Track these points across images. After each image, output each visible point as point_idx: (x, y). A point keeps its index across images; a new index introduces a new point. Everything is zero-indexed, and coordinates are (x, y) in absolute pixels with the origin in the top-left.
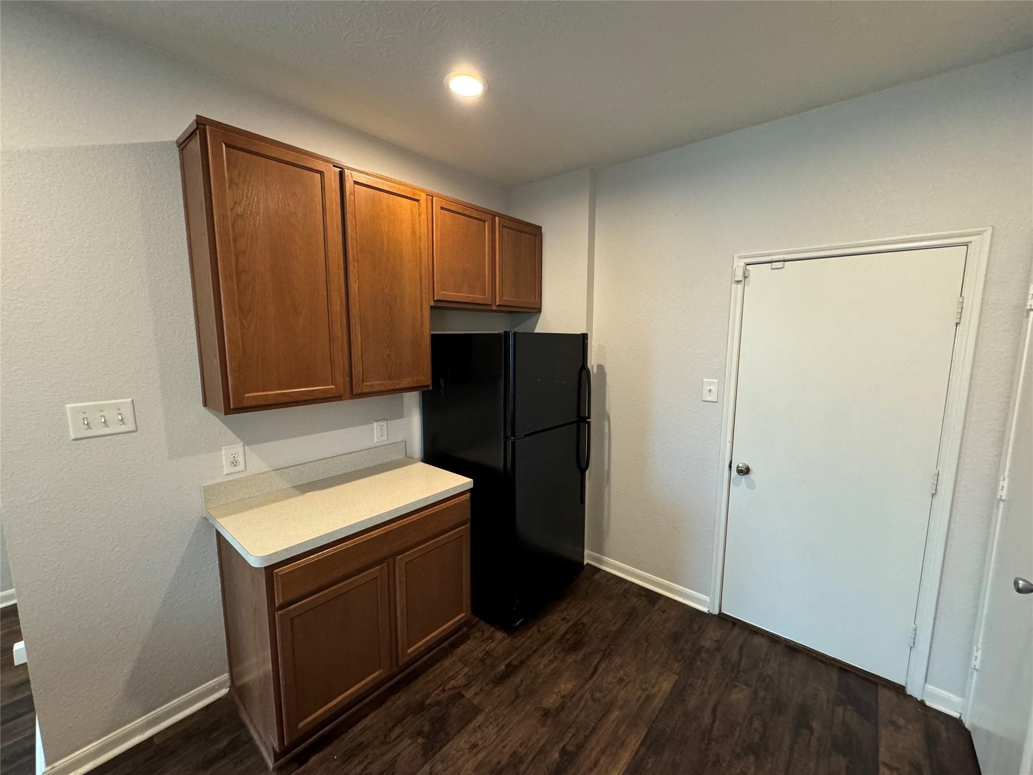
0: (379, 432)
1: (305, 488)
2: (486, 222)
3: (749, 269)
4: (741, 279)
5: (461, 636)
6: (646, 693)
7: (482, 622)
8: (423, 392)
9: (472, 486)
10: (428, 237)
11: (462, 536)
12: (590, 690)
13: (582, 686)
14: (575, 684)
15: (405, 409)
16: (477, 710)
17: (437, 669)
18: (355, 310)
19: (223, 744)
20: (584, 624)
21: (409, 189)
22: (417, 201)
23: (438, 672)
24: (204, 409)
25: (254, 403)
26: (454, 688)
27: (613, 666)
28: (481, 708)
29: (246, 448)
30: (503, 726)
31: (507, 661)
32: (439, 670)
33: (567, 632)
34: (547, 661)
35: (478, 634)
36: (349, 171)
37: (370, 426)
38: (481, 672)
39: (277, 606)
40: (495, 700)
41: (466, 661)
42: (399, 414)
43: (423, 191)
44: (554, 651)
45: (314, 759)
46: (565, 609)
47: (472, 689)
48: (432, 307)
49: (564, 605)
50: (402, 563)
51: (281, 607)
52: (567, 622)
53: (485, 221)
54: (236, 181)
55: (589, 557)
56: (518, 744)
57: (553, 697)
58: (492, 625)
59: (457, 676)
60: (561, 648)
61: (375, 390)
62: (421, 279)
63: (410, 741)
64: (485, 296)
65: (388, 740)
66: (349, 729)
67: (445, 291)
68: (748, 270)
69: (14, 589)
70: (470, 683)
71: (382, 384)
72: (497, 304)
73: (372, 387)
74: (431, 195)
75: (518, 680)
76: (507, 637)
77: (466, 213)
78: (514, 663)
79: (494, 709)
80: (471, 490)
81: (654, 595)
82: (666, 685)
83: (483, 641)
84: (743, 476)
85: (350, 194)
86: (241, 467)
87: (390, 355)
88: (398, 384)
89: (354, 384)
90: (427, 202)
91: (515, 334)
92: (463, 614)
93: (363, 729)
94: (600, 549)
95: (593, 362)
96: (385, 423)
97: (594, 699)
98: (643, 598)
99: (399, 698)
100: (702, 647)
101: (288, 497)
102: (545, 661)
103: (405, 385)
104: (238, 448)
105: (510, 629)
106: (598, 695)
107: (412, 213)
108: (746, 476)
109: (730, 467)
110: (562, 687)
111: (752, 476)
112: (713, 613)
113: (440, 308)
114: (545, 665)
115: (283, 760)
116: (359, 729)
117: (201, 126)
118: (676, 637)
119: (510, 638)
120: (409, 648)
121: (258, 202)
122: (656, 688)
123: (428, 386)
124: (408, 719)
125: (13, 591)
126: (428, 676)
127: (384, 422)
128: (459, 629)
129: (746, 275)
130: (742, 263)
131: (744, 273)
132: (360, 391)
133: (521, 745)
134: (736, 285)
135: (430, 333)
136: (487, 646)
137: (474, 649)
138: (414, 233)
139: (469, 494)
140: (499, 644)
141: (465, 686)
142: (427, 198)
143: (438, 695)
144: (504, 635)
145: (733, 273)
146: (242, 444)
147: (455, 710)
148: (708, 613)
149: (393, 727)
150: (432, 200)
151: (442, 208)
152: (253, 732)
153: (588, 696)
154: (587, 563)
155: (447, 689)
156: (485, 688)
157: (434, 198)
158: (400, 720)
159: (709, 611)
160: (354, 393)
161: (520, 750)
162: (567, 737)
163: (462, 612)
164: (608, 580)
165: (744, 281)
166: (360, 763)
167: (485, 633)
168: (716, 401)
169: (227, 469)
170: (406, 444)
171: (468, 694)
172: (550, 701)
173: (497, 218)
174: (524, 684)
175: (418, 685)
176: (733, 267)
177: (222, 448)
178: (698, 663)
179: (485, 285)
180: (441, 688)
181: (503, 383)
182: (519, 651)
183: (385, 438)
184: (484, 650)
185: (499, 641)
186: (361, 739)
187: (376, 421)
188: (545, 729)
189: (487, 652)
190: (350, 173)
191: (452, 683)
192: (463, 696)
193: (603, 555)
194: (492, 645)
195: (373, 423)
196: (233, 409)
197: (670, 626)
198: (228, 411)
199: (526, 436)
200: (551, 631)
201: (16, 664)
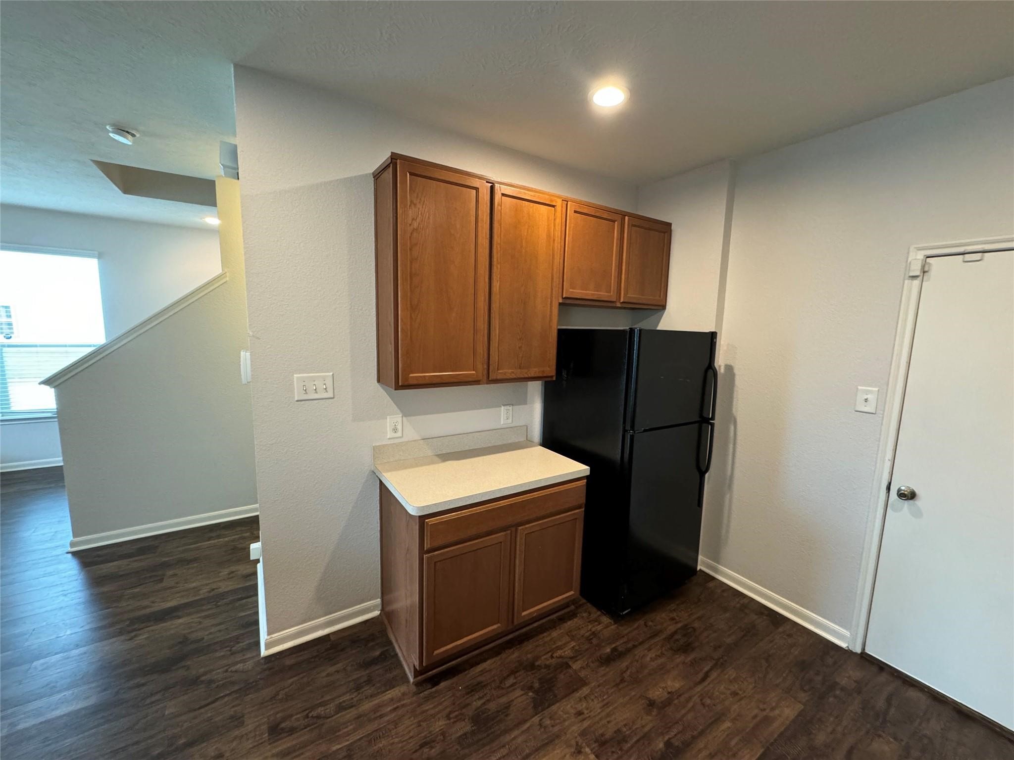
0: (505, 416)
1: (445, 457)
2: (616, 222)
3: (931, 262)
4: (918, 273)
5: (569, 612)
6: (765, 713)
7: (589, 605)
8: (546, 382)
9: (588, 473)
10: (561, 239)
11: (576, 519)
12: (699, 694)
13: (691, 688)
14: (682, 684)
15: (528, 398)
16: (583, 683)
17: (546, 637)
18: (495, 306)
19: (377, 653)
20: (694, 629)
21: (547, 197)
22: (554, 206)
23: (546, 639)
24: (377, 384)
25: (415, 382)
26: (561, 657)
27: (727, 676)
28: (587, 681)
29: (404, 418)
30: (607, 704)
31: (614, 646)
32: (549, 638)
33: (675, 633)
34: (653, 656)
35: (585, 615)
36: (499, 185)
37: (498, 409)
38: (587, 650)
39: (425, 549)
40: (600, 678)
41: (573, 636)
42: (523, 400)
43: (559, 197)
44: (662, 647)
45: (443, 684)
46: (674, 610)
47: (579, 662)
48: (560, 304)
49: (673, 606)
50: (523, 534)
51: (429, 551)
52: (676, 623)
53: (614, 221)
54: (415, 202)
55: (703, 563)
56: (622, 724)
57: (660, 691)
58: (599, 609)
59: (565, 648)
60: (669, 647)
61: (508, 377)
62: (552, 279)
63: (522, 692)
64: (610, 293)
65: (503, 686)
66: (472, 668)
67: (573, 289)
68: (929, 264)
69: (258, 505)
70: (576, 657)
71: (513, 372)
72: (622, 300)
73: (505, 374)
74: (566, 201)
75: (625, 664)
76: (613, 623)
77: (597, 214)
78: (620, 649)
79: (599, 686)
80: (587, 477)
81: (778, 616)
82: (788, 712)
83: (589, 622)
84: (906, 502)
85: (498, 205)
86: (399, 434)
87: (521, 347)
88: (526, 373)
89: (490, 371)
90: (562, 207)
91: (640, 330)
92: (572, 593)
93: (481, 671)
94: (716, 556)
95: (721, 361)
96: (511, 408)
97: (703, 704)
98: (765, 617)
99: (513, 653)
100: (836, 683)
101: (432, 463)
102: (652, 654)
103: (533, 375)
104: (398, 418)
105: (617, 617)
106: (708, 701)
107: (548, 218)
108: (911, 502)
109: (888, 488)
110: (669, 683)
111: (919, 502)
112: (853, 651)
113: (567, 304)
114: (651, 658)
115: (420, 678)
116: (480, 670)
117: (394, 161)
118: (803, 666)
119: (616, 625)
120: (524, 611)
121: (429, 218)
122: (777, 712)
123: (552, 377)
124: (520, 673)
125: (257, 505)
126: (538, 641)
127: (510, 406)
128: (567, 605)
129: (926, 269)
130: (920, 255)
131: (923, 267)
132: (495, 378)
133: (625, 725)
134: (910, 281)
135: (557, 327)
136: (593, 627)
137: (580, 627)
138: (549, 236)
139: (586, 480)
140: (605, 628)
141: (571, 658)
142: (562, 203)
143: (546, 659)
144: (610, 621)
145: (908, 266)
146: (401, 415)
147: (562, 676)
148: (846, 649)
149: (508, 676)
150: (567, 205)
151: (575, 212)
152: (398, 650)
153: (696, 699)
154: (700, 570)
155: (555, 656)
156: (592, 665)
157: (569, 202)
158: (513, 672)
159: (848, 647)
160: (490, 379)
161: (625, 729)
162: (673, 732)
163: (572, 590)
164: (723, 591)
165: (922, 277)
166: (480, 698)
167: (592, 615)
168: (874, 412)
169: (390, 434)
170: (527, 428)
171: (576, 666)
172: (657, 693)
173: (627, 218)
174: (629, 671)
175: (529, 646)
176: (907, 261)
177: (388, 417)
178: (831, 699)
179: (611, 282)
180: (550, 654)
181: (625, 377)
182: (625, 639)
183: (510, 421)
184: (590, 630)
185: (605, 625)
186: (480, 679)
187: (504, 405)
188: (649, 718)
189: (594, 632)
190: (500, 187)
191: (559, 653)
192: (570, 667)
193: (719, 564)
194: (599, 628)
195: (501, 407)
196: (402, 386)
197: (796, 653)
198: (398, 387)
199: (645, 431)
200: (659, 627)
201: (251, 559)
